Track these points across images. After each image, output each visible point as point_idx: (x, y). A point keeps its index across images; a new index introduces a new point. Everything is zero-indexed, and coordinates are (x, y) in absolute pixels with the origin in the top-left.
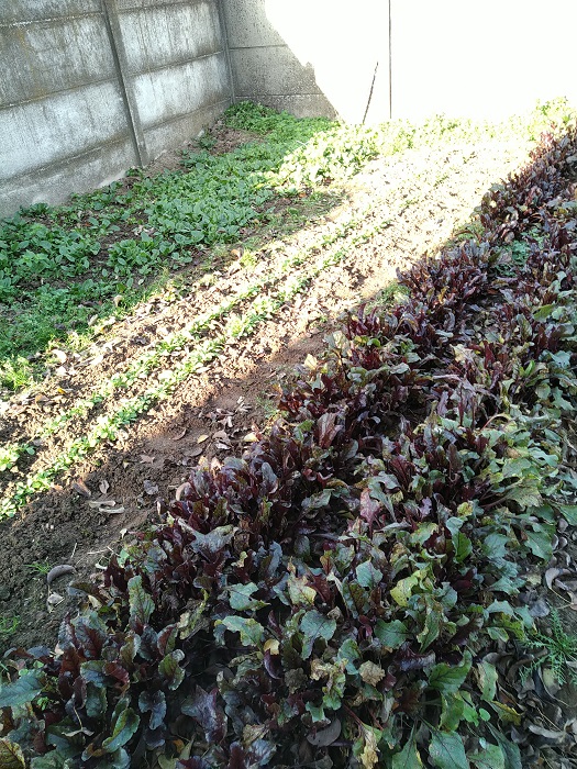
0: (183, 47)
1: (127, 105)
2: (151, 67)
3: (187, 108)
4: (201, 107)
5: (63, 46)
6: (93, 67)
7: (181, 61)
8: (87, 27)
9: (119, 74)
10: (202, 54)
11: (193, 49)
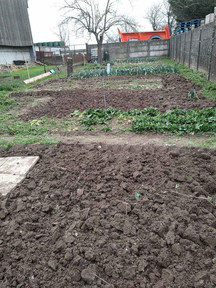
0: (161, 49)
1: (149, 54)
2: (153, 51)
3: (159, 55)
4: (162, 56)
5: (142, 48)
6: (145, 50)
7: (159, 50)
8: (145, 47)
9: (148, 51)
10: (164, 50)
11: (162, 49)
